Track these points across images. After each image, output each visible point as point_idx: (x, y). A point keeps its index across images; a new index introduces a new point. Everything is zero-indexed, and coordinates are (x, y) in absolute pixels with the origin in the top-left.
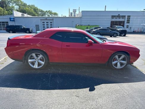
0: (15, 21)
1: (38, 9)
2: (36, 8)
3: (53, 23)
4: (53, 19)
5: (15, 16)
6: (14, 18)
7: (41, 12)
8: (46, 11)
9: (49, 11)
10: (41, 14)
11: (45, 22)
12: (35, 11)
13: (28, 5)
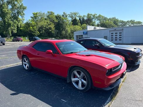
0: (88, 34)
1: (118, 21)
2: (116, 20)
3: (123, 33)
4: (123, 29)
5: (88, 30)
6: (87, 32)
7: (121, 23)
8: (128, 22)
9: (131, 20)
10: (121, 25)
11: (114, 32)
12: (114, 23)
13: (109, 18)
